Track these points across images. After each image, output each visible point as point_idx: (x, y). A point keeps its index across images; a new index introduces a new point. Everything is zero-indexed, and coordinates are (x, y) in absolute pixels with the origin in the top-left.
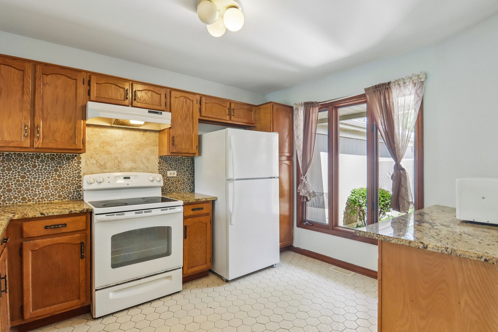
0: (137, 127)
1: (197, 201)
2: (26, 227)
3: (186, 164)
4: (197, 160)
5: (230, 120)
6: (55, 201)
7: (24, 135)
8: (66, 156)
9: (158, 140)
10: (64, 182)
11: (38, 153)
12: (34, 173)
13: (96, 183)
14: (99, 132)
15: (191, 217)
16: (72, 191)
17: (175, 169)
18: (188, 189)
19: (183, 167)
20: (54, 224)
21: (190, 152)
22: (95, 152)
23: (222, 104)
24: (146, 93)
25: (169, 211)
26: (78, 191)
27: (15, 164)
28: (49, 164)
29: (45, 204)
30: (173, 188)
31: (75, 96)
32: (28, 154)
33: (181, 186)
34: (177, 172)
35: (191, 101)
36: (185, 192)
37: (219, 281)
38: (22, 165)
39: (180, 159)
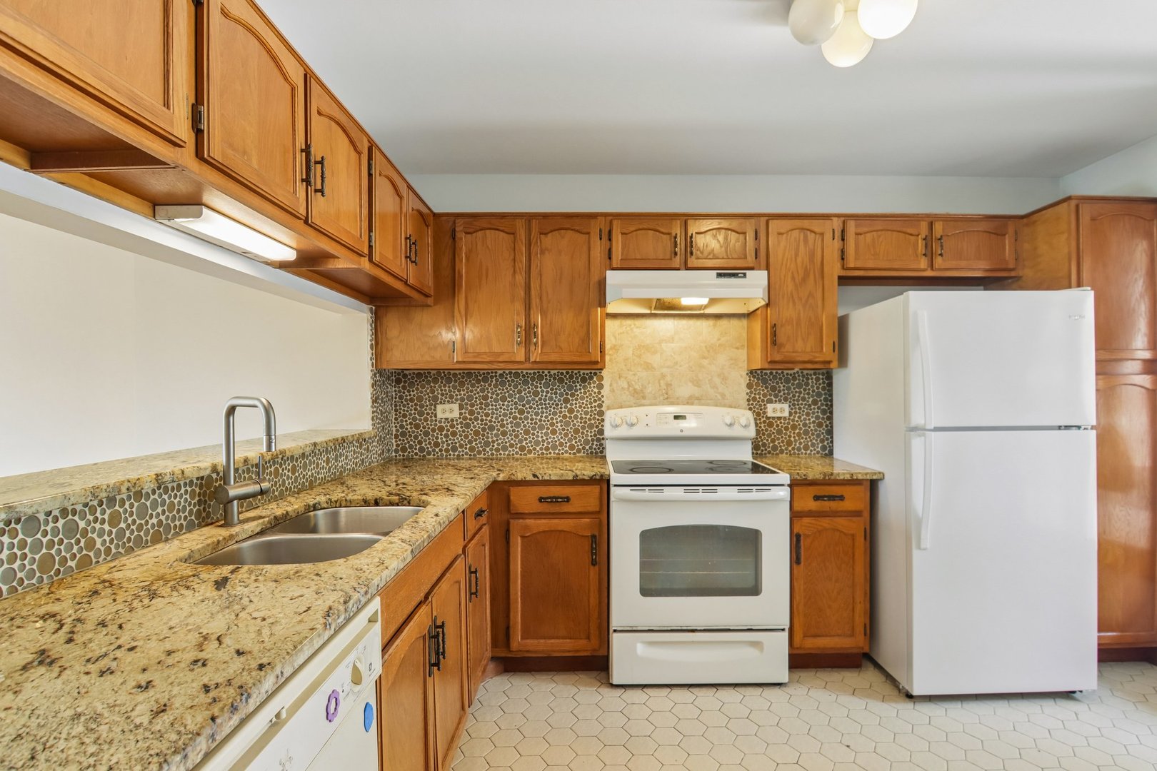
0: (700, 310)
1: (827, 478)
2: (515, 494)
3: (812, 387)
4: (839, 378)
5: (932, 269)
6: (565, 455)
7: (517, 341)
8: (580, 375)
9: (745, 335)
10: (578, 422)
11: (541, 371)
12: (535, 406)
13: (625, 426)
14: (633, 326)
15: (810, 514)
16: (590, 438)
17: (786, 400)
18: (818, 447)
19: (804, 394)
20: (552, 496)
21: (816, 357)
22: (625, 365)
23: (904, 230)
24: (715, 236)
25: (755, 495)
26: (598, 440)
27: (511, 389)
28: (556, 389)
29: (550, 459)
30: (782, 444)
31: (587, 262)
32: (527, 373)
33: (799, 439)
34: (790, 406)
35: (817, 236)
36: (810, 454)
37: (888, 689)
38: (520, 392)
39: (797, 375)
